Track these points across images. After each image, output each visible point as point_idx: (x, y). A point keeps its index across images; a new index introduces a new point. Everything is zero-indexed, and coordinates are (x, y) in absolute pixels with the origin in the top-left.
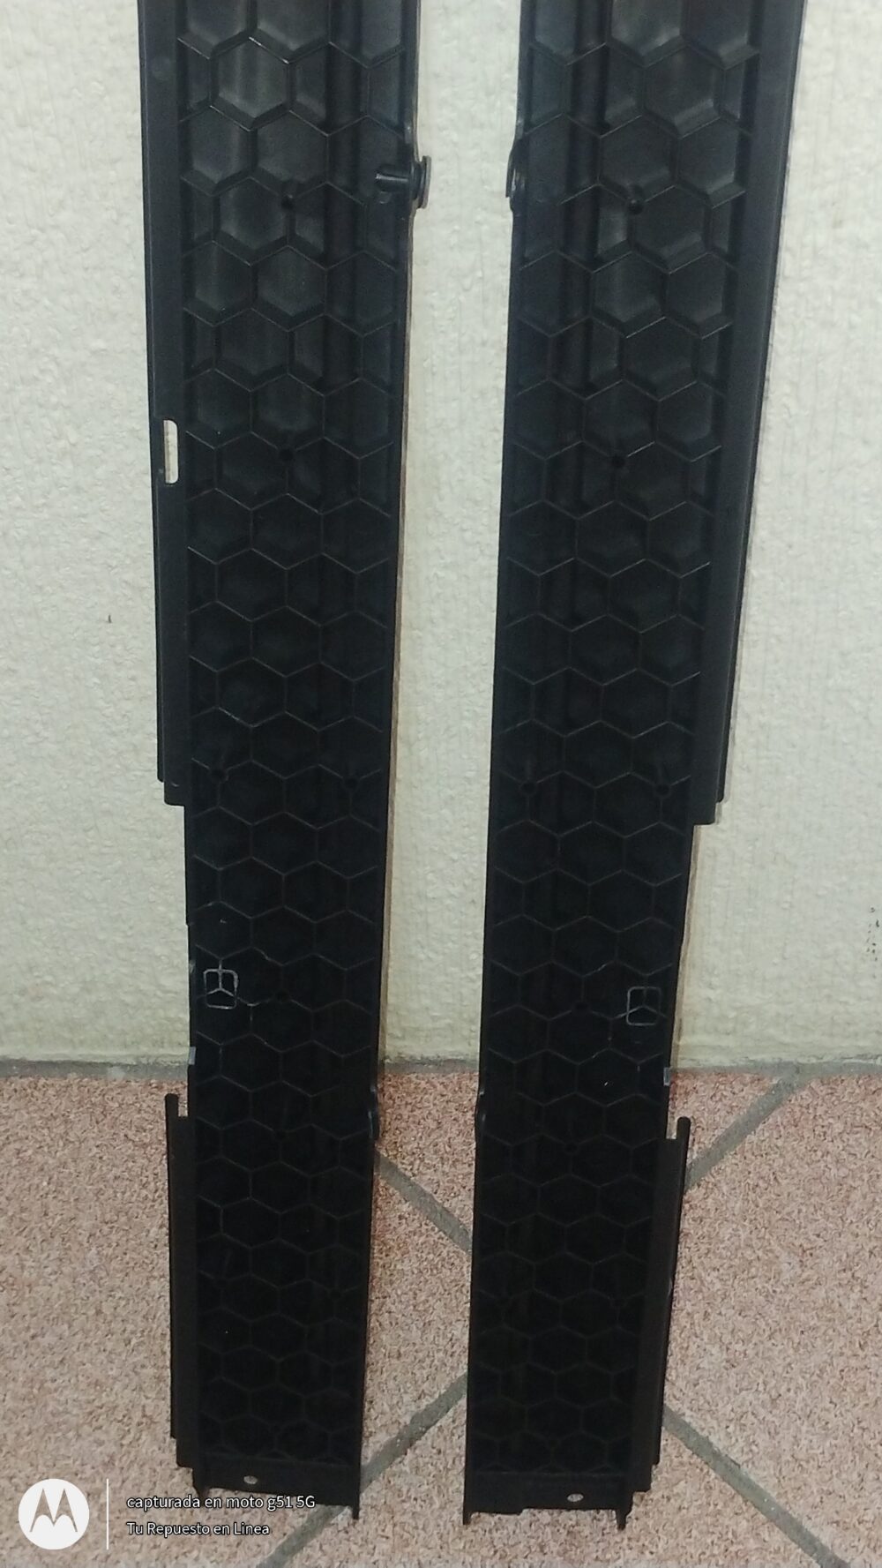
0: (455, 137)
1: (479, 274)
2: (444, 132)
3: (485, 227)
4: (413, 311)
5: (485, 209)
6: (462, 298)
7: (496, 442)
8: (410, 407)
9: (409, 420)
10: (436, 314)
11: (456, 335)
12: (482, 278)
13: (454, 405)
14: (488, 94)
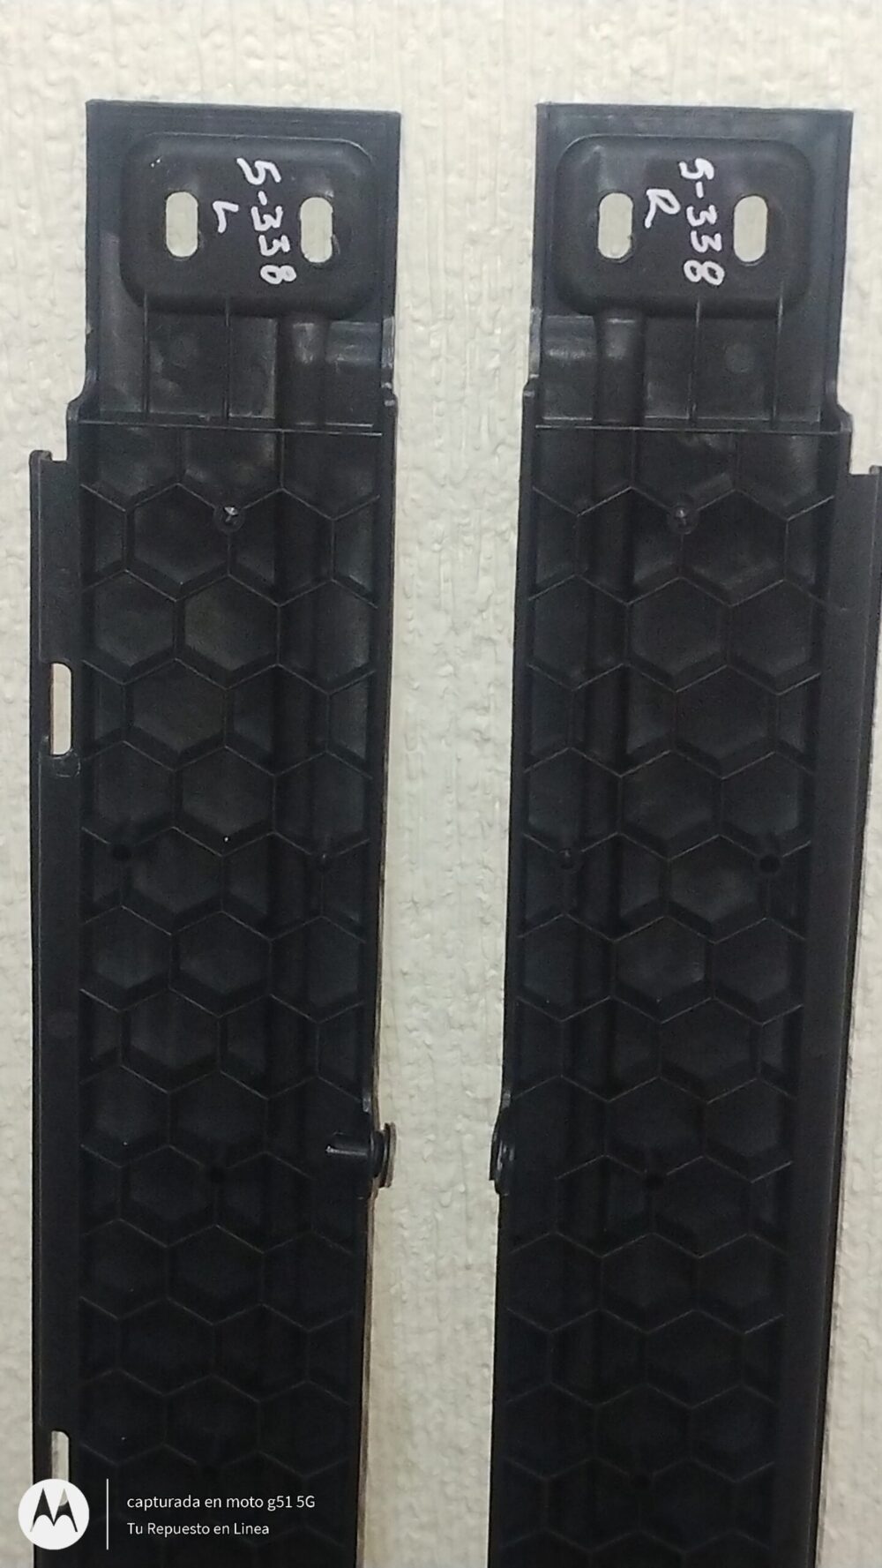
0: (429, 1039)
1: (462, 1188)
2: (415, 1034)
3: (468, 1137)
4: (376, 1229)
5: (467, 1116)
6: (439, 1216)
7: (485, 1379)
8: (372, 1339)
9: (372, 1354)
10: (406, 1234)
11: (433, 1256)
12: (466, 1193)
13: (431, 1336)
14: (469, 991)
